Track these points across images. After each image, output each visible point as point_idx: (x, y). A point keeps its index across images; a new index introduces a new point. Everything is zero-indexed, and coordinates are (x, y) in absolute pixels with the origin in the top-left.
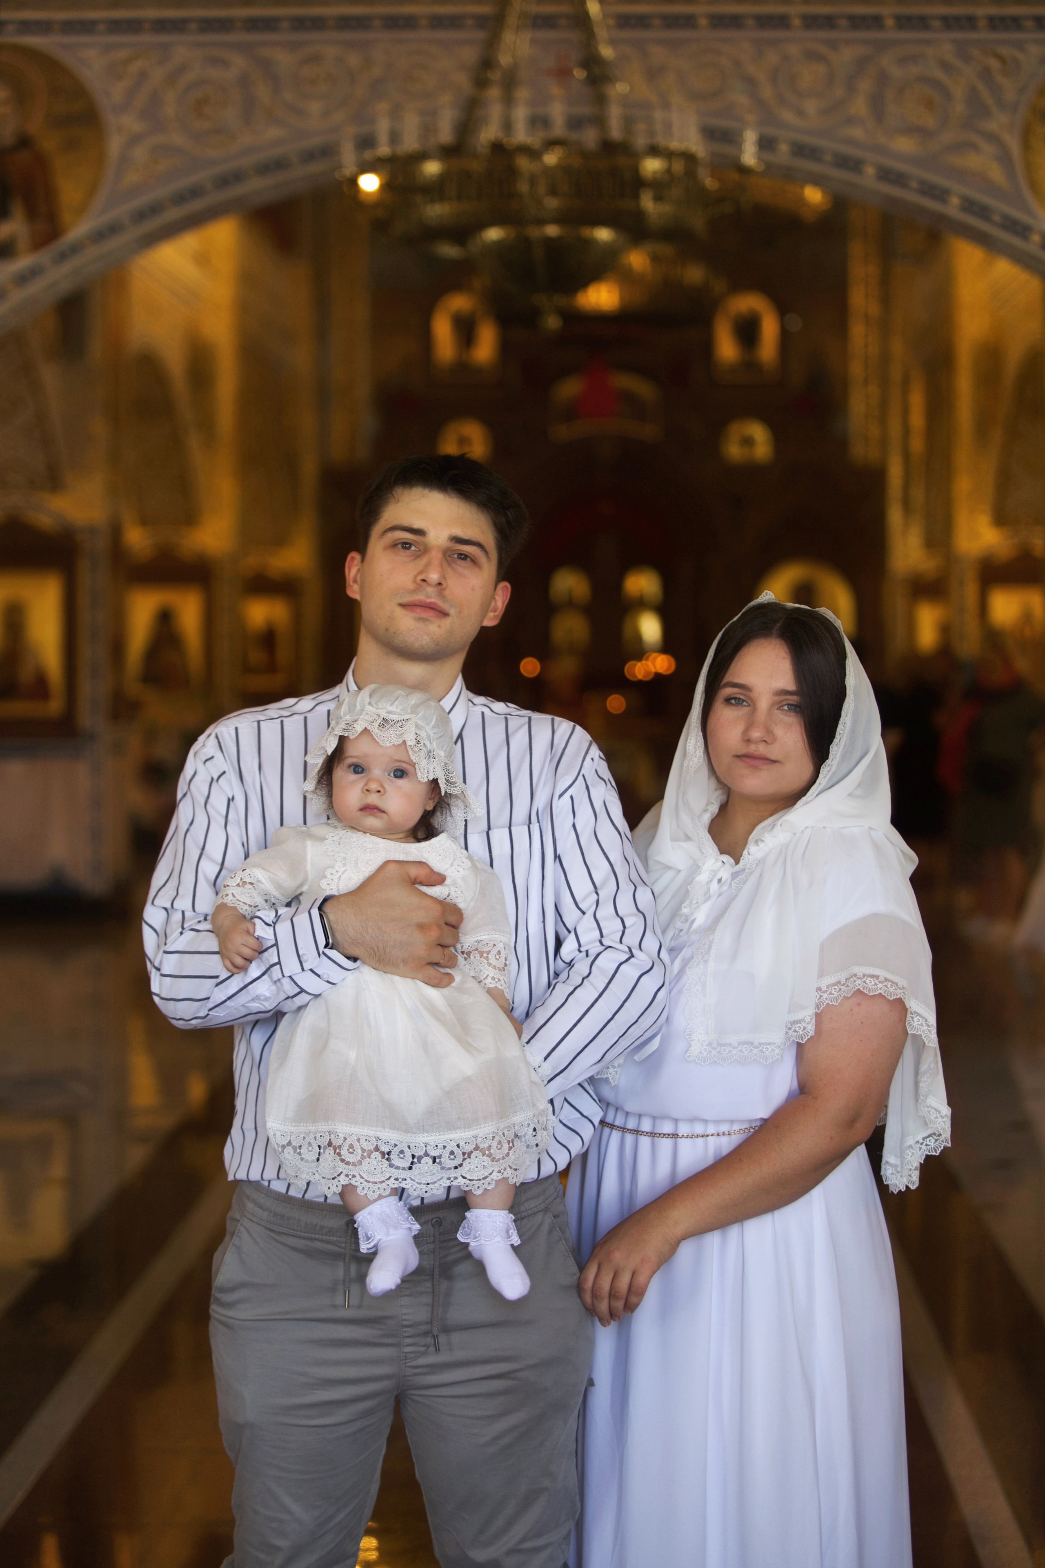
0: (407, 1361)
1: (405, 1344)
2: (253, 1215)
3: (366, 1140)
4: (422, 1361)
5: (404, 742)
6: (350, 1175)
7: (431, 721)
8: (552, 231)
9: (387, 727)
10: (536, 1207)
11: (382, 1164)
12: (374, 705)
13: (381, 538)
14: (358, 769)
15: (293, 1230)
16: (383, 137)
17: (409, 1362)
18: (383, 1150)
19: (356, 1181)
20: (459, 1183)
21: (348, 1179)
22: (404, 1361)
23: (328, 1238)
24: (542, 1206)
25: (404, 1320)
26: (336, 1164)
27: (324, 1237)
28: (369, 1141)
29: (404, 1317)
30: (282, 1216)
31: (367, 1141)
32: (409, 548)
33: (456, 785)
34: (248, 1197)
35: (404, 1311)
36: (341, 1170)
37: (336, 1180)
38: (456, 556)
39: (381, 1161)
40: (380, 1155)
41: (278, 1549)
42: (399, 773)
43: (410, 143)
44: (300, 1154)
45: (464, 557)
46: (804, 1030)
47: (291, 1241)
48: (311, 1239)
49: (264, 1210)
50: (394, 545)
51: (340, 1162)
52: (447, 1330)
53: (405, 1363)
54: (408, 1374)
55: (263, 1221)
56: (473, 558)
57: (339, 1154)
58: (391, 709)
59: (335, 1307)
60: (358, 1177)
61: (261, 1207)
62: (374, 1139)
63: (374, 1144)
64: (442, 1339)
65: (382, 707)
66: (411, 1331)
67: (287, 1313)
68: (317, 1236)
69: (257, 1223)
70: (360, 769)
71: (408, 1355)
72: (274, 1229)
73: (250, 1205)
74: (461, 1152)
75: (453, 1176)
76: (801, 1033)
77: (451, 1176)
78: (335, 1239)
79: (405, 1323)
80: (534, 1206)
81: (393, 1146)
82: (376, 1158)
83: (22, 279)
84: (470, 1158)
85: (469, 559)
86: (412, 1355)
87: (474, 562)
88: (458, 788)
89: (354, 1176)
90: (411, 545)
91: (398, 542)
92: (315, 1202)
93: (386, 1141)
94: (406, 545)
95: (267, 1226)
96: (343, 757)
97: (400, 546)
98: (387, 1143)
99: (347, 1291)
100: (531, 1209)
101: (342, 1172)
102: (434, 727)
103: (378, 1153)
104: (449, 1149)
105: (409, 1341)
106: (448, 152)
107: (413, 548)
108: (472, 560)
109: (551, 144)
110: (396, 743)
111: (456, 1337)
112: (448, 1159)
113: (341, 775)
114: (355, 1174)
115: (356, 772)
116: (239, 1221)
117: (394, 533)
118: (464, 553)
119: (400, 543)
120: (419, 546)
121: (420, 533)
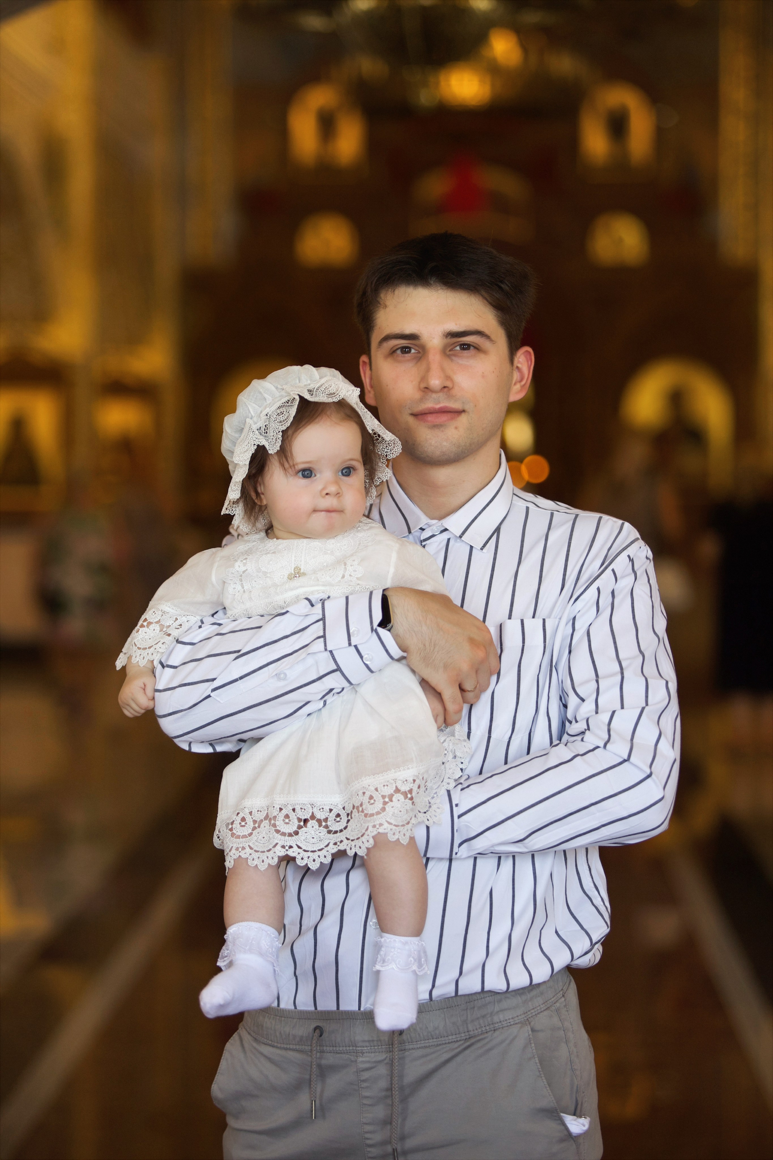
3: (301, 809)
6: (287, 846)
10: (512, 1018)
11: (320, 832)
13: (379, 348)
14: (306, 472)
18: (319, 818)
19: (294, 852)
20: (385, 829)
21: (284, 850)
26: (271, 836)
28: (305, 809)
31: (303, 810)
32: (409, 352)
36: (276, 841)
37: (271, 852)
38: (458, 348)
39: (319, 829)
40: (317, 823)
42: (347, 471)
44: (231, 830)
45: (466, 347)
50: (392, 352)
51: (275, 833)
56: (474, 345)
57: (274, 825)
60: (295, 847)
62: (310, 806)
63: (309, 812)
70: (308, 472)
74: (380, 796)
75: (378, 823)
77: (375, 823)
81: (329, 811)
82: (313, 827)
84: (391, 801)
85: (472, 348)
87: (477, 348)
89: (291, 847)
90: (410, 348)
91: (395, 349)
93: (321, 807)
94: (405, 350)
97: (399, 352)
98: (322, 810)
101: (277, 844)
103: (314, 821)
104: (368, 794)
107: (413, 351)
108: (475, 348)
112: (368, 804)
114: (292, 845)
115: (305, 476)
117: (389, 343)
118: (464, 344)
119: (398, 349)
120: (417, 348)
121: (413, 337)
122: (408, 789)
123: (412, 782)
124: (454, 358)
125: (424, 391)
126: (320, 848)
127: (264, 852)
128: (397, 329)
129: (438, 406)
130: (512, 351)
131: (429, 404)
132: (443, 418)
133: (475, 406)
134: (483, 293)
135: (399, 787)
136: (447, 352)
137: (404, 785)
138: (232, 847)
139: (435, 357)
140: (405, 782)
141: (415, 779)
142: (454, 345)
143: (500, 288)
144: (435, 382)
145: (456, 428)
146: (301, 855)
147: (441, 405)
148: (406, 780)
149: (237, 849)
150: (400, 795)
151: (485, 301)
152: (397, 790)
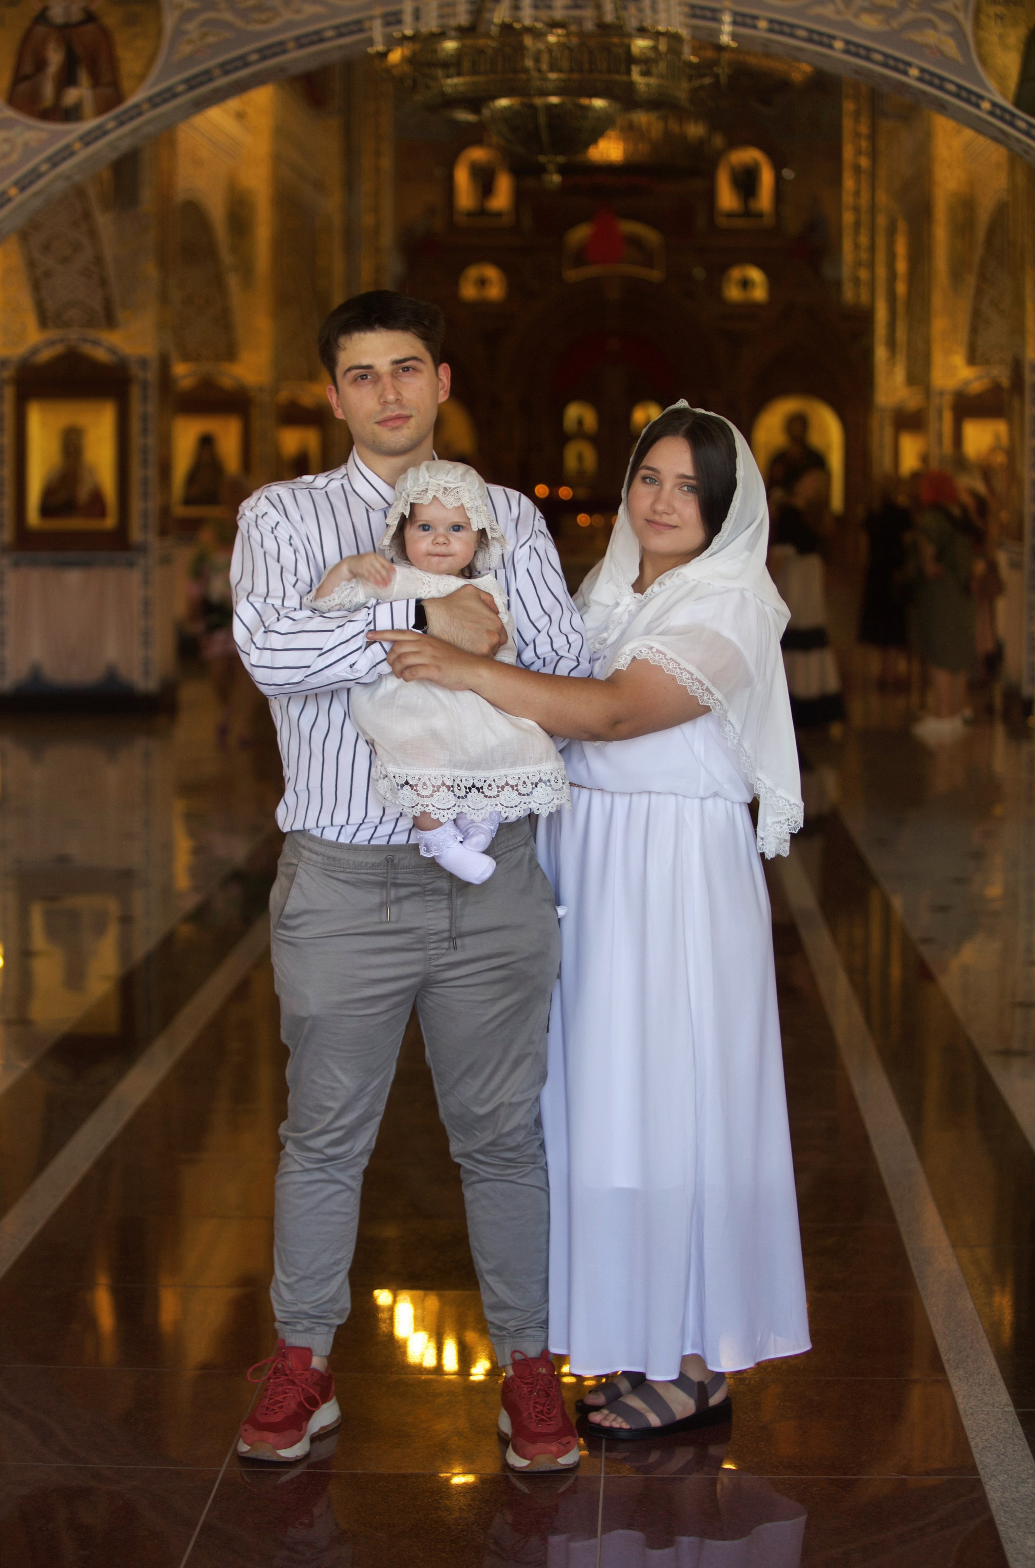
0: (431, 961)
1: (430, 948)
2: (309, 859)
4: (442, 961)
5: (462, 504)
7: (475, 485)
8: (554, 100)
9: (447, 493)
10: (519, 842)
12: (434, 478)
13: (344, 377)
14: (425, 527)
15: (343, 868)
16: (408, 18)
17: (432, 962)
18: (448, 785)
22: (429, 962)
23: (371, 871)
24: (522, 842)
25: (430, 930)
27: (368, 871)
29: (430, 927)
30: (334, 859)
32: (366, 378)
33: (497, 531)
34: (304, 847)
35: (430, 922)
38: (401, 371)
39: (448, 793)
41: (330, 1109)
42: (456, 528)
43: (431, 24)
45: (407, 370)
47: (342, 876)
48: (358, 873)
49: (318, 855)
50: (355, 380)
52: (462, 935)
53: (430, 963)
54: (432, 971)
55: (318, 863)
56: (413, 367)
58: (446, 479)
59: (381, 922)
61: (316, 853)
64: (459, 942)
65: (440, 478)
66: (434, 938)
67: (342, 930)
68: (362, 871)
69: (313, 865)
70: (427, 528)
71: (432, 957)
72: (328, 868)
73: (306, 853)
75: (494, 803)
78: (377, 871)
79: (430, 932)
80: (518, 841)
82: (443, 791)
83: (87, 139)
84: (503, 790)
85: (411, 369)
86: (435, 956)
87: (415, 369)
88: (499, 533)
90: (366, 375)
91: (356, 377)
92: (360, 845)
94: (363, 377)
95: (322, 867)
96: (416, 520)
97: (359, 379)
99: (388, 909)
100: (516, 843)
102: (478, 489)
103: (444, 787)
105: (433, 945)
106: (464, 32)
107: (369, 377)
108: (413, 369)
109: (554, 25)
110: (456, 506)
111: (467, 940)
113: (412, 533)
115: (425, 530)
116: (297, 865)
117: (351, 373)
118: (405, 368)
119: (358, 377)
120: (372, 375)
121: (369, 367)
124: (399, 378)
125: (383, 405)
126: (448, 807)
127: (445, 809)
128: (356, 363)
129: (394, 414)
130: (437, 365)
131: (388, 414)
132: (398, 423)
133: (419, 411)
134: (413, 330)
136: (394, 375)
138: (418, 803)
139: (387, 380)
142: (398, 369)
143: (422, 323)
144: (391, 397)
145: (408, 428)
146: (470, 812)
147: (397, 413)
149: (422, 805)
151: (415, 335)
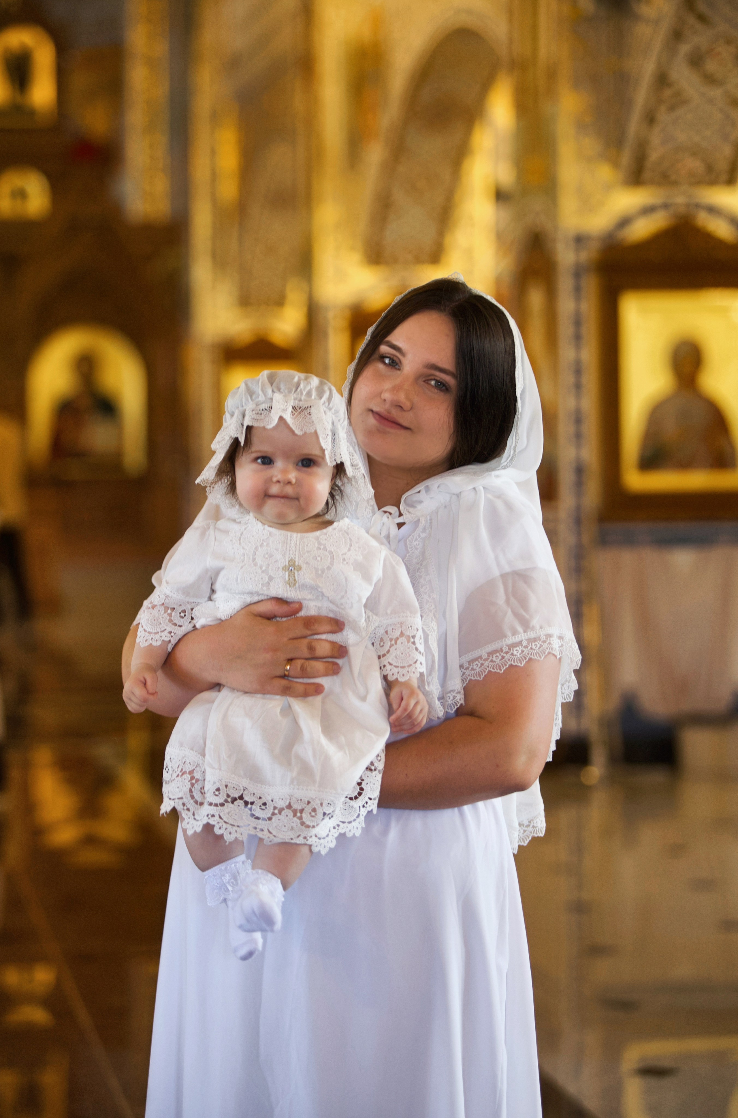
5: (315, 430)
9: (296, 414)
14: (265, 460)
42: (306, 462)
46: (481, 666)
58: (296, 395)
76: (478, 670)
110: (308, 432)
115: (263, 463)
122: (300, 808)
123: (306, 803)
135: (292, 804)
137: (297, 803)
140: (299, 801)
141: (310, 801)
148: (301, 800)
150: (290, 811)
152: (289, 806)
